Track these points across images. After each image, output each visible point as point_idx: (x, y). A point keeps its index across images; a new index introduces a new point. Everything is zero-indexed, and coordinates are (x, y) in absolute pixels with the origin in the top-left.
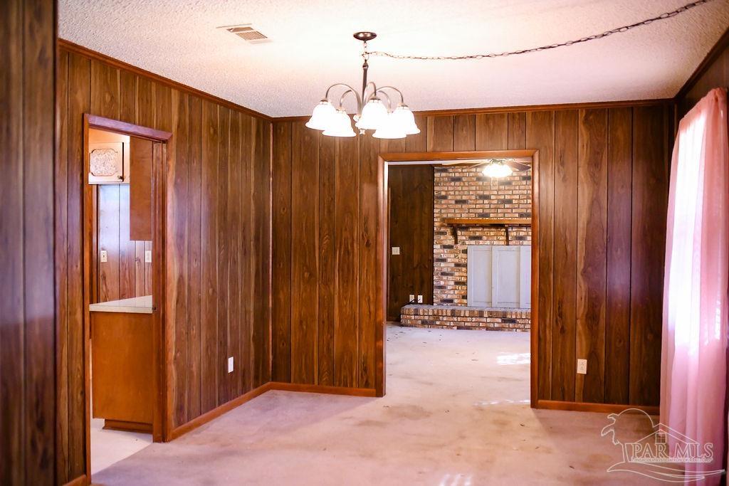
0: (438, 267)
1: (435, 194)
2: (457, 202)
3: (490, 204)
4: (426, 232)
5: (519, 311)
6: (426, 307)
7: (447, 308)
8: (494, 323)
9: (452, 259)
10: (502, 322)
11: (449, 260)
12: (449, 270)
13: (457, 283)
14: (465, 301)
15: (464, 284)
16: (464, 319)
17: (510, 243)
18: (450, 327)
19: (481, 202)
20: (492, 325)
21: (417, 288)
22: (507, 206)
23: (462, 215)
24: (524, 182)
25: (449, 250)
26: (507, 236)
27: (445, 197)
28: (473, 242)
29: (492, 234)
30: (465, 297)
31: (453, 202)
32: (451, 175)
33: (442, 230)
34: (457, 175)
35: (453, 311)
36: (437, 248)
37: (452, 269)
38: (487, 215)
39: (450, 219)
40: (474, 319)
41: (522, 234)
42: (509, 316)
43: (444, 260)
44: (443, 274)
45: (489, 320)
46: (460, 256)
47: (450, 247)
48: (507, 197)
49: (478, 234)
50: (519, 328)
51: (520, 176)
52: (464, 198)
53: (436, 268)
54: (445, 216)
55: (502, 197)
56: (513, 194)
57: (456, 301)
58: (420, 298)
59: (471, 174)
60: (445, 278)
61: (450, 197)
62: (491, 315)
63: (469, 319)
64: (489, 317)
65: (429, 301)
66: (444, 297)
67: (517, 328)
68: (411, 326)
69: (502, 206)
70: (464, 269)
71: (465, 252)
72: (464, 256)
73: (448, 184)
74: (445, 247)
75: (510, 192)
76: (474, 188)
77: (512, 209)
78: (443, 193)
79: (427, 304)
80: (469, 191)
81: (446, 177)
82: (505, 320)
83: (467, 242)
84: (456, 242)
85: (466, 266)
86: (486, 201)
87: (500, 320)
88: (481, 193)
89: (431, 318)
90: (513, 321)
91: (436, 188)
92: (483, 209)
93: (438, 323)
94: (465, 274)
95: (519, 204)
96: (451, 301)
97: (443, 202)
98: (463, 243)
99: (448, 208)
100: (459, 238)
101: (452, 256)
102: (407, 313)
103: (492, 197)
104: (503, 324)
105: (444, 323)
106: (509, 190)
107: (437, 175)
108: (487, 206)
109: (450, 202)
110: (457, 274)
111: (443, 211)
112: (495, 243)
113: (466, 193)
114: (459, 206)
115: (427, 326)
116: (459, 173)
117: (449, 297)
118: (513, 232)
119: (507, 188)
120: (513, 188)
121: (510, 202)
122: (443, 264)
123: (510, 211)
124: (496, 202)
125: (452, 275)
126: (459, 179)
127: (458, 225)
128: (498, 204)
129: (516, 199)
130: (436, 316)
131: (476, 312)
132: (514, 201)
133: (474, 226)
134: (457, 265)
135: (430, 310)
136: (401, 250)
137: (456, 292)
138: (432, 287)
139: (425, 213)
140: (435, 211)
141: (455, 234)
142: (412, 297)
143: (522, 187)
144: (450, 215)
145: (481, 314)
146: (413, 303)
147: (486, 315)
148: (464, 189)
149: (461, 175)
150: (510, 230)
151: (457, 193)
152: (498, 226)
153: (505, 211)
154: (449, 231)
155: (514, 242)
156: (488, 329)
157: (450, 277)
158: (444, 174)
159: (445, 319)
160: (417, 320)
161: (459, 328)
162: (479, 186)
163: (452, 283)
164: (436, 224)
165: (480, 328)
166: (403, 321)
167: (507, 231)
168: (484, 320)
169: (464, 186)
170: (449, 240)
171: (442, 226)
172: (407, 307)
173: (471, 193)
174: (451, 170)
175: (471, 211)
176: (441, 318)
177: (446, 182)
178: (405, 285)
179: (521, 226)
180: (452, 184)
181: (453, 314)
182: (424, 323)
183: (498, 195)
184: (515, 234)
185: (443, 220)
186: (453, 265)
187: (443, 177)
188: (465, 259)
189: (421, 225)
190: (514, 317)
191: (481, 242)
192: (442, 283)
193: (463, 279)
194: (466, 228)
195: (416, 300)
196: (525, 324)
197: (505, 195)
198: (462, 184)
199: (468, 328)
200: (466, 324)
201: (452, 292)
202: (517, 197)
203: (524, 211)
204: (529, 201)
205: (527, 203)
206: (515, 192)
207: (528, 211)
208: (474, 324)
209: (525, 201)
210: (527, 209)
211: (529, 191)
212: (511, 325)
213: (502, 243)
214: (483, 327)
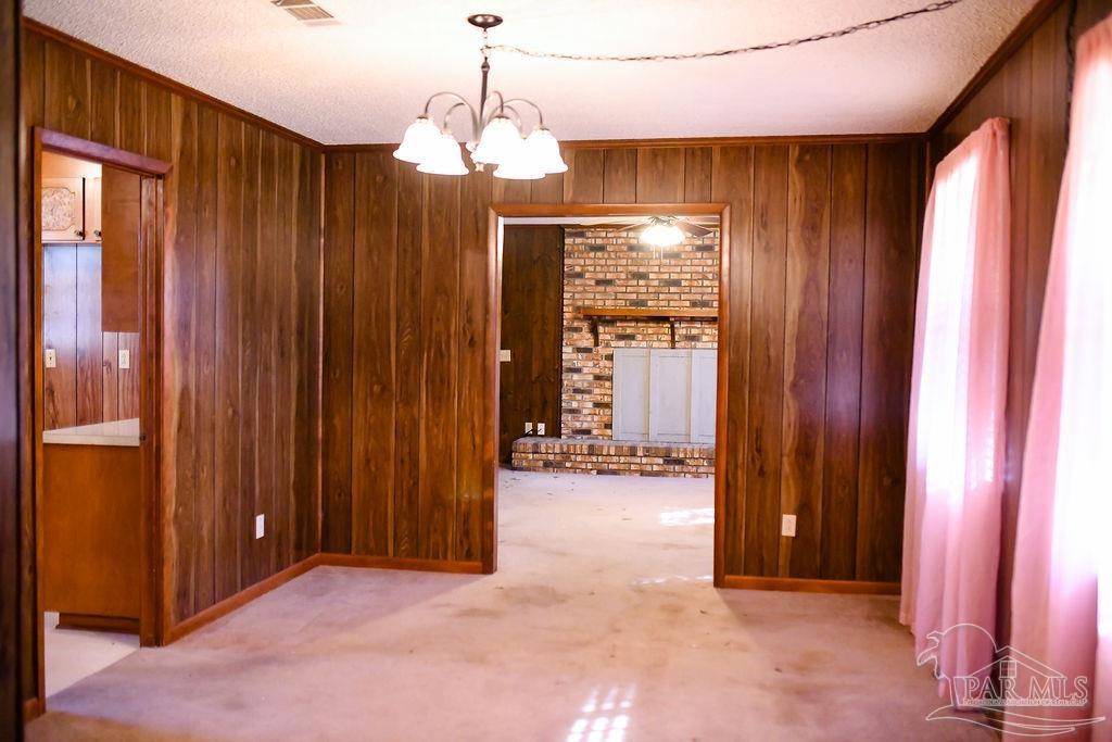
0: (568, 380)
1: (566, 269)
2: (598, 283)
3: (647, 286)
4: (551, 328)
5: (689, 447)
6: (550, 441)
7: (582, 443)
8: (652, 465)
9: (589, 369)
10: (664, 463)
11: (585, 370)
12: (586, 384)
13: (597, 405)
14: (609, 432)
15: (608, 406)
16: (608, 459)
17: (677, 345)
18: (587, 471)
19: (635, 282)
20: (649, 468)
21: (536, 413)
22: (672, 289)
23: (606, 302)
24: (699, 255)
25: (585, 355)
26: (673, 335)
27: (580, 275)
28: (622, 343)
29: (650, 331)
30: (609, 426)
31: (593, 283)
32: (589, 241)
33: (576, 324)
34: (599, 241)
35: (591, 447)
36: (567, 351)
37: (590, 383)
38: (643, 303)
39: (588, 308)
40: (622, 459)
41: (694, 332)
42: (674, 455)
43: (578, 371)
44: (577, 391)
45: (644, 460)
46: (601, 364)
47: (587, 350)
48: (674, 277)
49: (628, 331)
50: (689, 473)
51: (693, 245)
52: (609, 276)
53: (565, 383)
54: (580, 303)
55: (666, 276)
56: (681, 272)
57: (595, 432)
58: (541, 428)
59: (620, 241)
60: (579, 397)
61: (587, 275)
62: (648, 452)
63: (615, 459)
64: (645, 456)
65: (555, 431)
66: (578, 425)
67: (685, 473)
68: (528, 469)
69: (665, 290)
70: (607, 384)
71: (610, 358)
72: (608, 363)
73: (585, 255)
74: (579, 350)
75: (678, 269)
76: (624, 262)
77: (680, 294)
78: (578, 269)
79: (552, 436)
80: (616, 266)
81: (582, 244)
82: (669, 460)
83: (613, 344)
84: (596, 344)
85: (610, 379)
86: (642, 282)
87: (661, 461)
88: (635, 269)
89: (558, 458)
90: (680, 462)
91: (567, 261)
92: (638, 293)
93: (568, 465)
94: (609, 392)
95: (690, 287)
96: (587, 432)
97: (578, 282)
98: (608, 345)
99: (585, 291)
100: (601, 337)
101: (591, 364)
102: (521, 450)
103: (651, 276)
104: (666, 466)
105: (577, 465)
106: (676, 265)
107: (568, 241)
108: (644, 290)
109: (588, 282)
110: (597, 391)
111: (577, 296)
112: (655, 344)
113: (611, 269)
114: (602, 288)
115: (551, 469)
116: (603, 238)
117: (585, 426)
118: (681, 329)
119: (673, 262)
120: (682, 263)
121: (677, 283)
122: (576, 377)
123: (676, 297)
124: (656, 283)
125: (589, 392)
126: (602, 248)
127: (599, 317)
128: (658, 286)
129: (686, 280)
130: (566, 455)
131: (625, 449)
132: (683, 282)
133: (624, 319)
134: (598, 378)
135: (555, 446)
136: (513, 355)
137: (596, 418)
138: (559, 411)
139: (550, 300)
140: (566, 295)
141: (594, 331)
142: (529, 427)
143: (696, 262)
144: (587, 303)
145: (633, 452)
146: (531, 436)
147: (640, 453)
148: (609, 262)
149: (605, 241)
150: (677, 325)
151: (598, 269)
152: (661, 319)
153: (671, 296)
154: (585, 326)
155: (683, 344)
156: (643, 473)
157: (586, 396)
158: (579, 240)
159: (579, 458)
160: (538, 460)
161: (600, 472)
162: (632, 259)
163: (590, 405)
164: (566, 315)
165: (630, 471)
166: (515, 462)
167: (672, 328)
168: (638, 460)
169: (610, 258)
170: (586, 339)
171: (575, 318)
172: (522, 440)
173: (619, 269)
174: (589, 234)
175: (619, 296)
176: (573, 457)
177: (582, 252)
178: (519, 408)
179: (693, 319)
180: (592, 255)
181: (592, 451)
182: (547, 465)
183: (660, 272)
184: (684, 332)
185: (578, 309)
186: (591, 378)
187: (578, 244)
188: (609, 368)
189: (543, 317)
190: (682, 456)
191: (634, 343)
192: (575, 405)
193: (606, 399)
194: (612, 321)
195: (535, 430)
196: (698, 466)
197: (670, 273)
198: (606, 256)
199: (614, 472)
200: (611, 466)
201: (589, 419)
202: (688, 276)
203: (698, 297)
204: (706, 283)
205: (703, 286)
206: (685, 269)
207: (705, 297)
208: (622, 467)
209: (700, 282)
210: (703, 294)
211: (705, 269)
212: (677, 468)
213: (666, 345)
214: (636, 471)
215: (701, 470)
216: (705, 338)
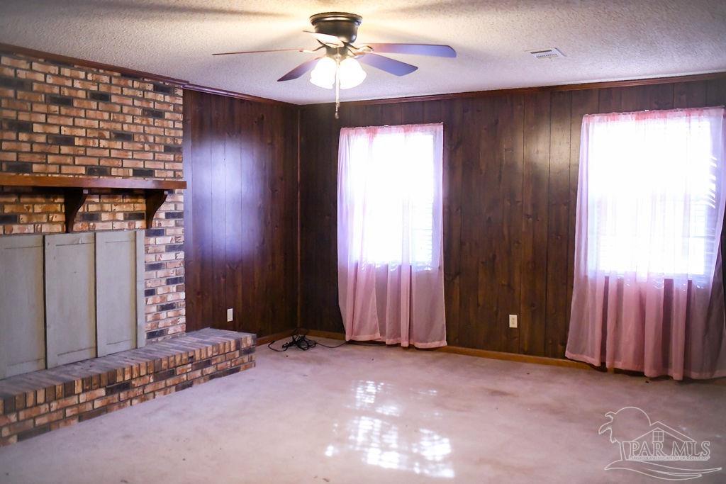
3: (31, 142)
5: (136, 364)
8: (92, 401)
10: (107, 394)
16: (35, 412)
17: (74, 228)
19: (14, 135)
20: (89, 407)
22: (65, 149)
24: (94, 105)
26: (67, 214)
29: (37, 209)
38: (25, 167)
40: (55, 405)
41: (93, 208)
42: (118, 379)
45: (83, 398)
48: (65, 131)
49: (8, 210)
50: (136, 397)
51: (87, 91)
55: (55, 130)
56: (74, 126)
62: (89, 384)
63: (44, 408)
64: (84, 391)
67: (131, 399)
69: (55, 149)
75: (70, 122)
77: (74, 156)
82: (113, 388)
86: (23, 136)
87: (102, 392)
88: (12, 115)
90: (126, 386)
92: (17, 153)
95: (86, 147)
103: (36, 128)
104: (110, 397)
106: (67, 116)
108: (26, 147)
112: (44, 228)
120: (74, 113)
121: (69, 141)
123: (69, 160)
124: (42, 139)
128: (47, 143)
129: (80, 137)
131: (59, 388)
132: (76, 139)
143: (91, 113)
145: (69, 390)
147: (78, 389)
152: (48, 192)
153: (61, 159)
155: (79, 226)
156: (82, 417)
161: (23, 436)
165: (66, 420)
168: (74, 400)
183: (46, 123)
190: (127, 377)
191: (15, 228)
196: (144, 386)
197: (60, 126)
199: (42, 430)
202: (82, 132)
203: (95, 162)
204: (103, 143)
205: (99, 147)
206: (79, 122)
207: (103, 163)
208: (55, 417)
209: (97, 141)
210: (100, 158)
211: (102, 125)
212: (123, 395)
213: (58, 228)
214: (72, 417)
215: (148, 389)
216: (105, 217)
